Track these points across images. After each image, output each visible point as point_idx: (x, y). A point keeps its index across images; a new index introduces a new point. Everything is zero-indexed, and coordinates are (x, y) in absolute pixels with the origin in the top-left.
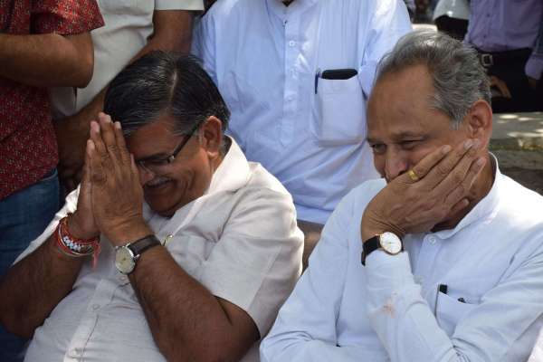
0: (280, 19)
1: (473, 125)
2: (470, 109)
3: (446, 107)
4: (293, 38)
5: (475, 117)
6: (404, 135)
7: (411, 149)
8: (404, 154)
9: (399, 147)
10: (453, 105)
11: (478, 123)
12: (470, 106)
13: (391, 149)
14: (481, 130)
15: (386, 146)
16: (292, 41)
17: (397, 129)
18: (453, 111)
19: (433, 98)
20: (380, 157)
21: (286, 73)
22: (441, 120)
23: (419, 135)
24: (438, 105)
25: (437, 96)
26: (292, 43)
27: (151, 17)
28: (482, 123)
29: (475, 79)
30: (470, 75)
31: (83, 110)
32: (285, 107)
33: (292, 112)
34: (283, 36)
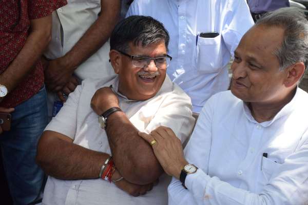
0: (175, 5)
4: (182, 15)
5: (293, 69)
11: (293, 73)
12: (294, 63)
13: (243, 63)
15: (241, 60)
17: (251, 54)
20: (236, 63)
21: (179, 34)
26: (182, 17)
28: (296, 75)
31: (66, 55)
32: (179, 52)
33: (183, 55)
34: (177, 13)
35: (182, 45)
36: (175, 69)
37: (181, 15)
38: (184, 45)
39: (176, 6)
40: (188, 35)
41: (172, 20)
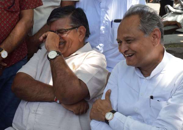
1: (154, 38)
2: (152, 31)
3: (143, 29)
5: (154, 34)
6: (128, 37)
7: (130, 43)
8: (128, 45)
9: (126, 42)
10: (146, 29)
11: (156, 37)
12: (152, 30)
14: (156, 39)
16: (103, 9)
18: (146, 31)
19: (139, 26)
21: (101, 20)
22: (141, 33)
23: (132, 38)
24: (140, 28)
25: (141, 25)
26: (103, 10)
27: (60, 3)
28: (157, 37)
29: (156, 21)
30: (154, 19)
32: (101, 33)
33: (103, 34)
34: (100, 7)
35: (102, 28)
36: (99, 44)
37: (102, 9)
38: (104, 27)
39: (99, 2)
40: (106, 21)
41: (97, 12)
